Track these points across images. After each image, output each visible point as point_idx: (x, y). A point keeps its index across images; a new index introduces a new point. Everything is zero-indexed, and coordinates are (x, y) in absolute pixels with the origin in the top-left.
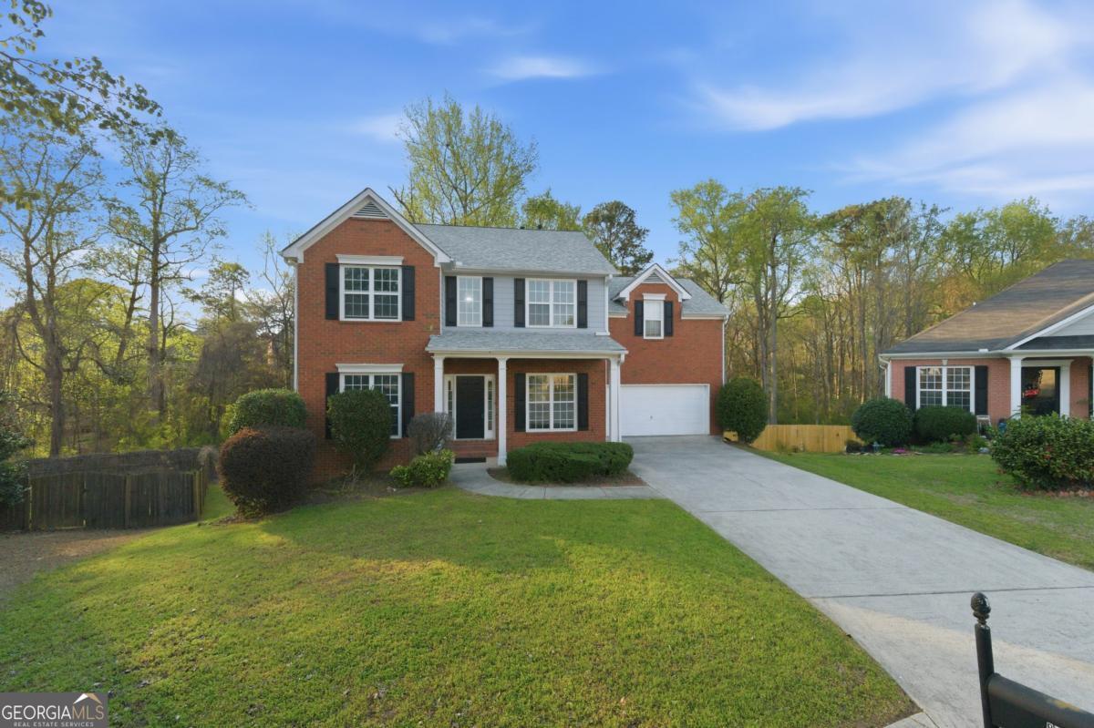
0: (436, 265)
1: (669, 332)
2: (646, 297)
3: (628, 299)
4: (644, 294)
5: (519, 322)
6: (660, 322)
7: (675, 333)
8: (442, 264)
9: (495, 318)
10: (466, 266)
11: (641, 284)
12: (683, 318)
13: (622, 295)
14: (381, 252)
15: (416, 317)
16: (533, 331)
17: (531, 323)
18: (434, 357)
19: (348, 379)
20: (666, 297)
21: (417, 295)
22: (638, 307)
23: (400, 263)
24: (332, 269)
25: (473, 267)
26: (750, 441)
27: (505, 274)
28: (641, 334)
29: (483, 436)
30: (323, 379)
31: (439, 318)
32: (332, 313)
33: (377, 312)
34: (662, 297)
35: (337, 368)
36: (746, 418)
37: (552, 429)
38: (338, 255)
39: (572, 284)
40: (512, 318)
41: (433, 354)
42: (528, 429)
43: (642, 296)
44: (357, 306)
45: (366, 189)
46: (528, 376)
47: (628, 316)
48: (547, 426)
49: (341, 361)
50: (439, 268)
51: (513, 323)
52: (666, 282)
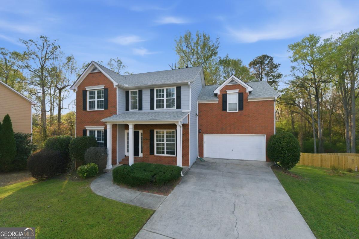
0: (115, 87)
1: (241, 108)
2: (228, 92)
3: (219, 94)
4: (227, 91)
5: (152, 108)
6: (236, 103)
7: (244, 108)
8: (116, 86)
9: (143, 106)
10: (131, 86)
11: (226, 86)
12: (249, 101)
13: (215, 92)
14: (98, 84)
15: (109, 108)
16: (157, 111)
17: (157, 107)
18: (107, 124)
19: (90, 131)
20: (239, 91)
21: (109, 99)
22: (224, 97)
23: (103, 88)
24: (85, 92)
25: (134, 86)
26: (289, 168)
27: (146, 88)
28: (226, 110)
29: (139, 155)
30: (82, 132)
31: (116, 108)
32: (85, 108)
33: (98, 107)
34: (237, 91)
35: (85, 128)
36: (282, 155)
37: (165, 155)
38: (85, 87)
39: (174, 88)
40: (149, 106)
41: (106, 123)
42: (155, 154)
43: (227, 92)
44: (92, 105)
45: (92, 61)
46: (155, 131)
47: (219, 101)
48: (163, 153)
49: (87, 125)
50: (116, 88)
51: (150, 108)
52: (239, 83)
